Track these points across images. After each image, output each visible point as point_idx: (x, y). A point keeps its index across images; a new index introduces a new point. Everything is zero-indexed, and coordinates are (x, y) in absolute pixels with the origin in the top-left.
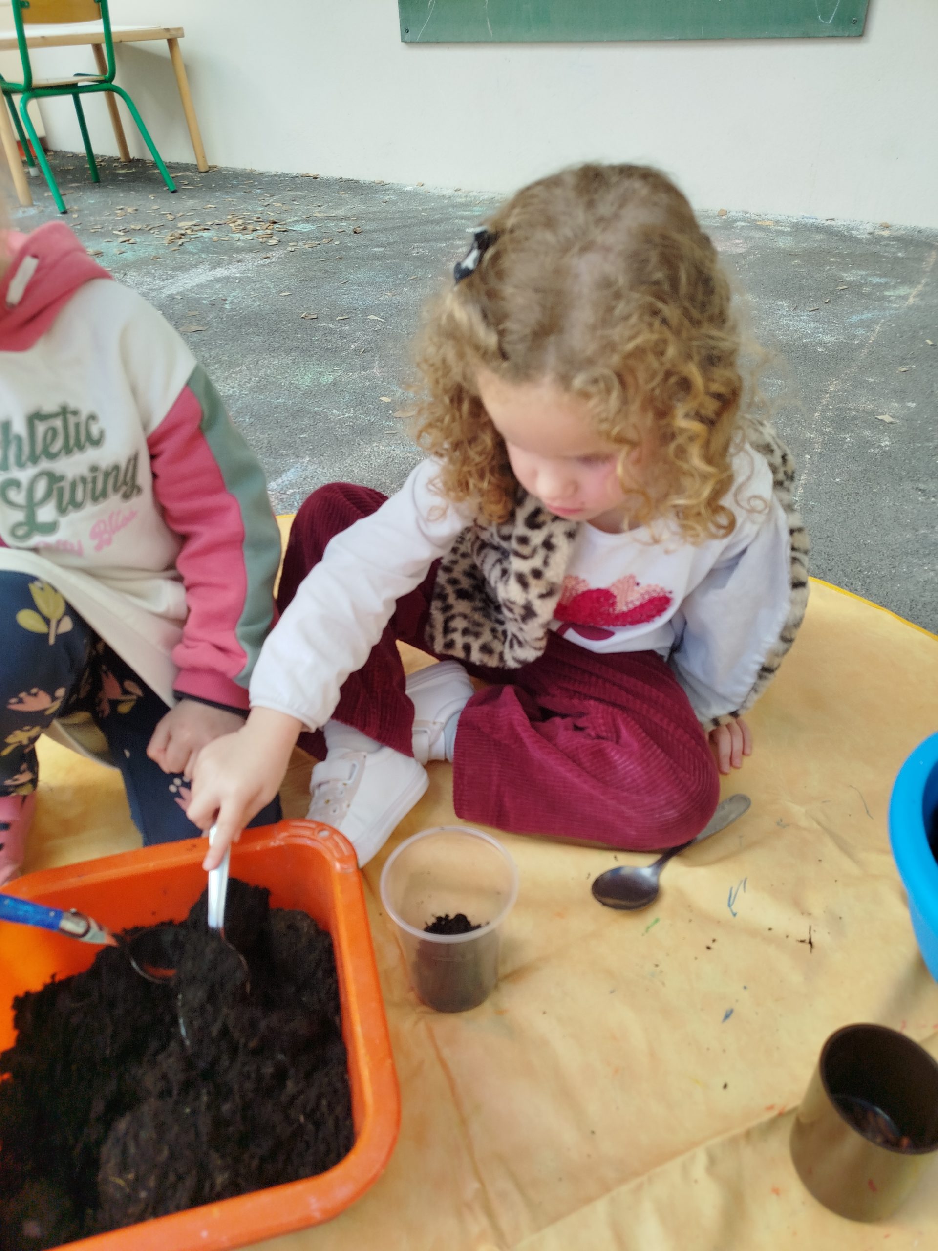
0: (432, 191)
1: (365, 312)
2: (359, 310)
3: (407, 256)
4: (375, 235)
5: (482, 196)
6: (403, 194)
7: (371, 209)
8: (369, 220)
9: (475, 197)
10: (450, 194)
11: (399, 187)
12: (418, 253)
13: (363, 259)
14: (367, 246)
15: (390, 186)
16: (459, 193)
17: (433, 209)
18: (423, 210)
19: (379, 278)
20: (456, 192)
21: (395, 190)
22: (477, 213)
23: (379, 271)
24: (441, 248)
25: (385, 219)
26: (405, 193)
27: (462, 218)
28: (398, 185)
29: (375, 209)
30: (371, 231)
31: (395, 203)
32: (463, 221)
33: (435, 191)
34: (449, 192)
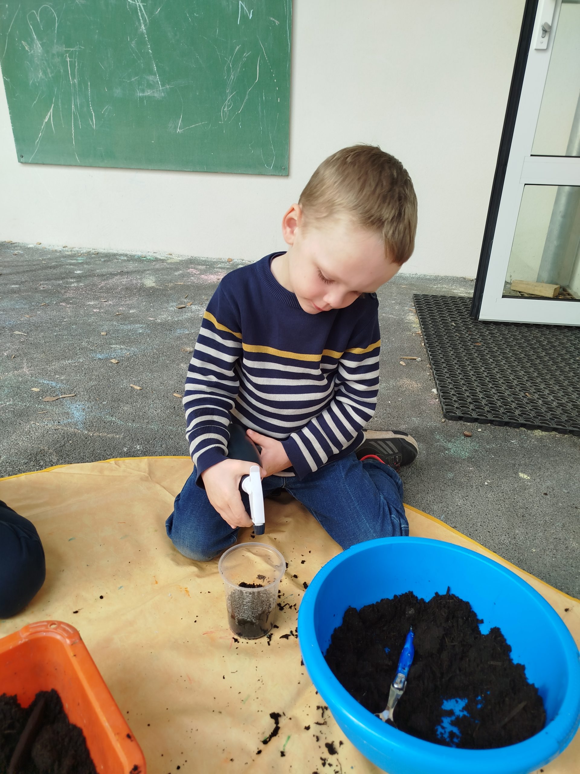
0: (48, 247)
1: (12, 329)
2: (7, 328)
3: (36, 290)
4: (11, 277)
5: (82, 250)
6: (27, 249)
7: (6, 260)
8: (5, 267)
9: (77, 251)
10: (60, 250)
11: (23, 245)
12: (44, 288)
13: (4, 293)
14: (6, 284)
15: (17, 244)
16: (67, 249)
17: (50, 259)
18: (43, 260)
19: (18, 305)
20: (64, 248)
21: (21, 247)
22: (81, 261)
23: (18, 301)
24: (59, 285)
25: (17, 266)
26: (29, 249)
27: (71, 264)
28: (23, 243)
29: (8, 259)
30: (7, 274)
31: (22, 255)
32: (72, 267)
33: (50, 248)
34: (59, 248)
